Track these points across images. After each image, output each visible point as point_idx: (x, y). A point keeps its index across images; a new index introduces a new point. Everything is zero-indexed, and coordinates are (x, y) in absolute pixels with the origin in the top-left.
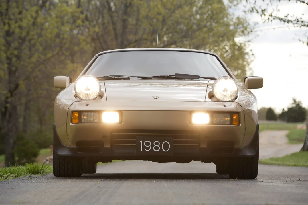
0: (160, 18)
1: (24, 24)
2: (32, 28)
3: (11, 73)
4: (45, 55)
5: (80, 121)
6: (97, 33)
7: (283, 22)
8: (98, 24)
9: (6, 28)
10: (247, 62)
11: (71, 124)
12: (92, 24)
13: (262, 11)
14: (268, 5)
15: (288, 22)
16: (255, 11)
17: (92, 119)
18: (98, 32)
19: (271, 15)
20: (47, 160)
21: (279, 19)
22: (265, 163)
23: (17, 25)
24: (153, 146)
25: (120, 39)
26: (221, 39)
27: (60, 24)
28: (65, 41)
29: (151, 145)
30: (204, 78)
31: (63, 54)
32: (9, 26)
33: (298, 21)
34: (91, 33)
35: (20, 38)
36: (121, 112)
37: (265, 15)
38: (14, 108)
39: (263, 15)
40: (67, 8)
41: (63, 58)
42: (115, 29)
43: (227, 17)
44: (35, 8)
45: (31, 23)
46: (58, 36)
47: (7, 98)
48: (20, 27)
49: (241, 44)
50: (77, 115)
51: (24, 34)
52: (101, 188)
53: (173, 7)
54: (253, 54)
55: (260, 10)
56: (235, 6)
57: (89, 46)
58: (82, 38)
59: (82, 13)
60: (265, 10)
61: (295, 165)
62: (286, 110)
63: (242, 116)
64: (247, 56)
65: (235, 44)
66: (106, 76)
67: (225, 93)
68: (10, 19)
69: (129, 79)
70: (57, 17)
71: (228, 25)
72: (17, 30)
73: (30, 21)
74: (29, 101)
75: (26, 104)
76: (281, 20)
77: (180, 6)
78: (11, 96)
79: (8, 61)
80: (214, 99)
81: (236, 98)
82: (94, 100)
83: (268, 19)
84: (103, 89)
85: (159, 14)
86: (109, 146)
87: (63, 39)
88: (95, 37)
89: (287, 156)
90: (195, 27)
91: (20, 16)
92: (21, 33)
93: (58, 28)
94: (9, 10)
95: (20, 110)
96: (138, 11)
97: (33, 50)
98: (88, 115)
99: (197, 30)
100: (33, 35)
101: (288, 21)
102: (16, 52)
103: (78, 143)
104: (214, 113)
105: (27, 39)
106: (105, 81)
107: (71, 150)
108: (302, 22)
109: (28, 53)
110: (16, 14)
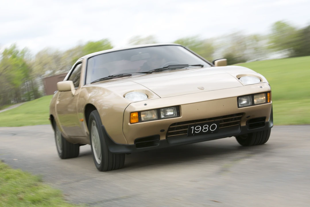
5: (140, 120)
11: (129, 124)
17: (152, 116)
29: (201, 128)
69: (129, 75)
86: (165, 138)
98: (146, 114)
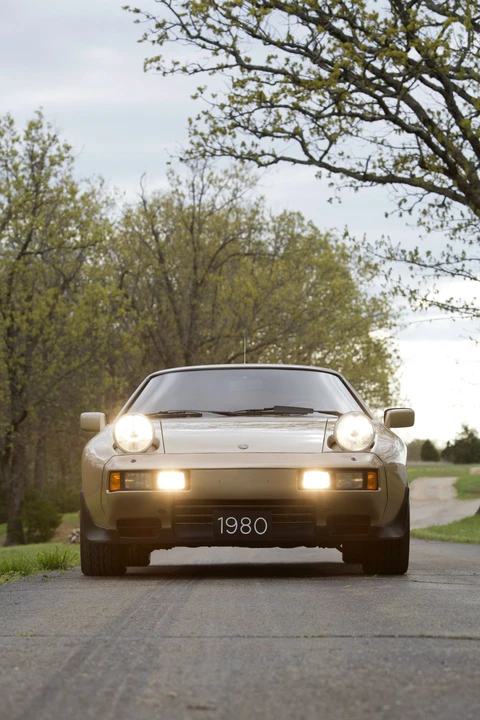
0: (250, 301)
1: (35, 315)
2: (47, 321)
3: (15, 393)
4: (69, 364)
5: (123, 486)
6: (150, 328)
7: (444, 310)
8: (150, 312)
9: (8, 322)
10: (390, 369)
11: (108, 491)
12: (142, 314)
13: (411, 292)
14: (419, 283)
15: (452, 311)
16: (399, 292)
17: (142, 483)
18: (152, 327)
19: (425, 300)
20: (74, 535)
21: (438, 305)
22: (421, 538)
23: (25, 317)
24: (240, 525)
25: (186, 338)
26: (347, 333)
27: (91, 315)
28: (99, 341)
29: (236, 524)
30: (320, 412)
31: (97, 361)
32: (13, 320)
33: (467, 309)
34: (141, 329)
35: (29, 338)
36: (188, 472)
37: (415, 299)
38: (21, 448)
39: (413, 300)
40: (102, 289)
41: (96, 367)
42: (178, 321)
43: (356, 298)
44: (52, 291)
45: (47, 313)
46: (88, 333)
47: (9, 433)
48: (30, 322)
49: (379, 340)
50: (117, 477)
51: (34, 332)
52: (158, 601)
53: (270, 284)
54: (398, 357)
55: (407, 292)
56: (368, 280)
57: (136, 348)
58: (126, 335)
59: (126, 296)
60: (415, 291)
61: (468, 542)
62: (452, 443)
63: (382, 474)
64: (389, 360)
65: (369, 342)
66: (163, 411)
67: (353, 439)
68: (13, 309)
69: (199, 415)
70: (87, 304)
71: (358, 311)
72: (25, 326)
73: (44, 311)
74: (44, 438)
75: (40, 441)
76: (441, 306)
77: (282, 284)
78: (16, 430)
79: (11, 375)
80: (337, 449)
81: (372, 446)
82: (144, 452)
83: (421, 305)
84: (158, 435)
85: (248, 295)
86: (170, 526)
87: (96, 338)
88: (148, 334)
89: (455, 523)
90: (306, 316)
91: (30, 304)
92: (31, 331)
93: (88, 320)
94: (13, 296)
95: (30, 451)
96: (216, 292)
97: (49, 356)
98: (134, 477)
99: (310, 320)
100: (50, 333)
101: (453, 309)
102: (22, 361)
103: (120, 523)
104: (338, 472)
105: (40, 339)
106: (163, 420)
107: (109, 533)
108: (474, 310)
109: (41, 361)
110: (23, 301)
